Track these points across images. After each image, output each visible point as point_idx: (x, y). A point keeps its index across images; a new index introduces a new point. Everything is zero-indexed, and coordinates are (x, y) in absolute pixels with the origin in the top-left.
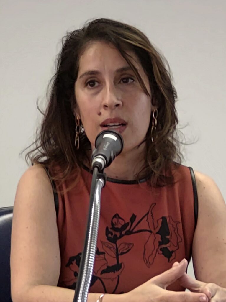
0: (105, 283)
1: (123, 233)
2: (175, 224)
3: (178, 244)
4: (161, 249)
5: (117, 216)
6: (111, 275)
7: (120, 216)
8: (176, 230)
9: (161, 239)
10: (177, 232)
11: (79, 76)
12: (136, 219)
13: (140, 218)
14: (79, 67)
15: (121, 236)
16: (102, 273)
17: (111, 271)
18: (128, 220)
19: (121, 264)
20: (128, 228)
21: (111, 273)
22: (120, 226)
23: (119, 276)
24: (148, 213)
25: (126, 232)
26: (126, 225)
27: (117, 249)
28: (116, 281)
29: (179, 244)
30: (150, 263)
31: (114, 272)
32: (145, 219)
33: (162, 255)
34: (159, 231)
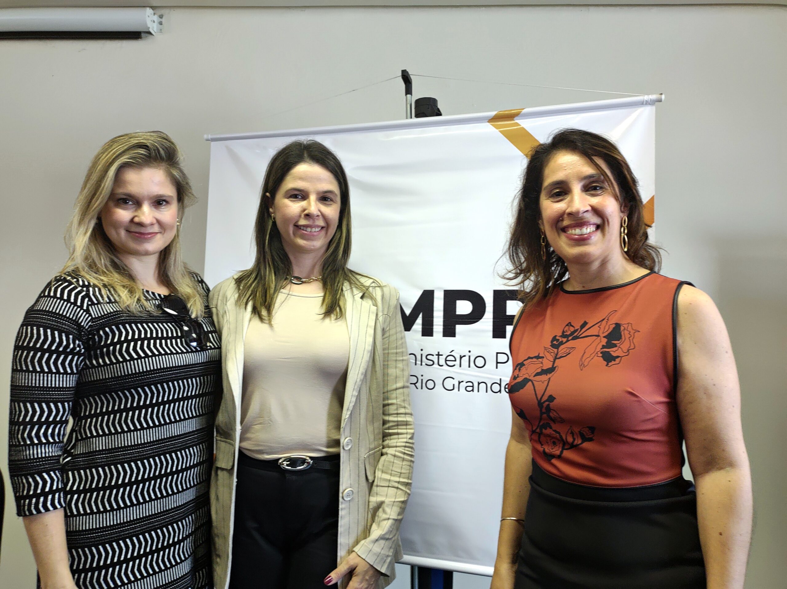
0: (535, 385)
1: (570, 338)
2: (632, 332)
3: (628, 351)
4: (601, 353)
5: (569, 325)
6: (544, 377)
7: (572, 324)
8: (632, 337)
9: (606, 343)
10: (633, 340)
11: (543, 188)
12: (587, 326)
13: (592, 325)
14: (543, 180)
15: (568, 341)
16: (534, 376)
17: (544, 374)
18: (577, 327)
19: (556, 367)
20: (575, 334)
21: (543, 376)
22: (568, 333)
23: (549, 379)
24: (603, 320)
25: (572, 338)
26: (576, 331)
27: (557, 353)
28: (546, 383)
29: (630, 351)
30: (584, 365)
31: (547, 375)
32: (599, 324)
33: (601, 359)
34: (606, 336)
